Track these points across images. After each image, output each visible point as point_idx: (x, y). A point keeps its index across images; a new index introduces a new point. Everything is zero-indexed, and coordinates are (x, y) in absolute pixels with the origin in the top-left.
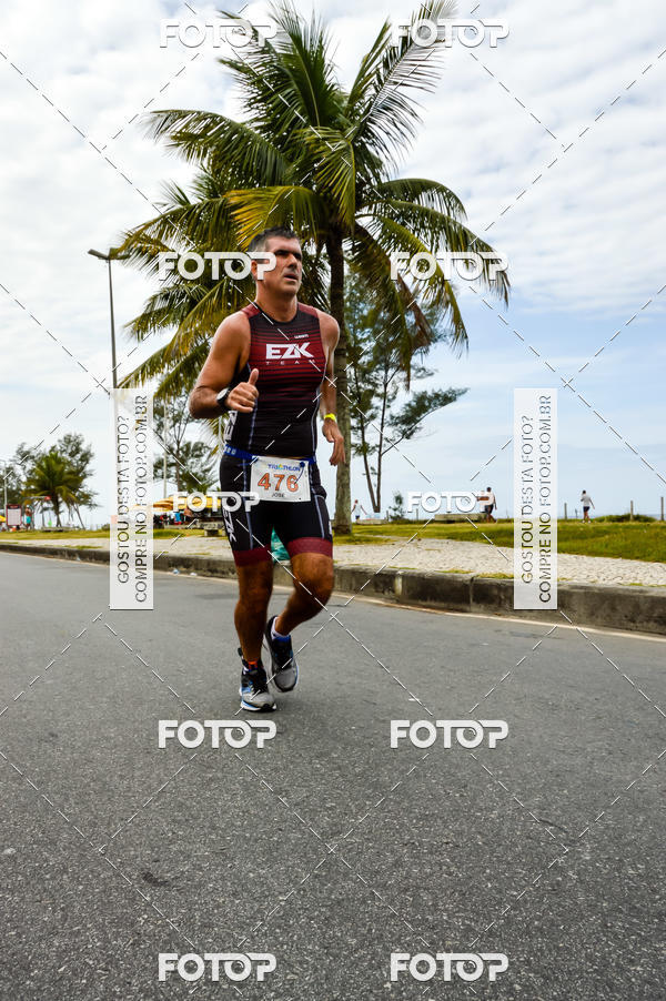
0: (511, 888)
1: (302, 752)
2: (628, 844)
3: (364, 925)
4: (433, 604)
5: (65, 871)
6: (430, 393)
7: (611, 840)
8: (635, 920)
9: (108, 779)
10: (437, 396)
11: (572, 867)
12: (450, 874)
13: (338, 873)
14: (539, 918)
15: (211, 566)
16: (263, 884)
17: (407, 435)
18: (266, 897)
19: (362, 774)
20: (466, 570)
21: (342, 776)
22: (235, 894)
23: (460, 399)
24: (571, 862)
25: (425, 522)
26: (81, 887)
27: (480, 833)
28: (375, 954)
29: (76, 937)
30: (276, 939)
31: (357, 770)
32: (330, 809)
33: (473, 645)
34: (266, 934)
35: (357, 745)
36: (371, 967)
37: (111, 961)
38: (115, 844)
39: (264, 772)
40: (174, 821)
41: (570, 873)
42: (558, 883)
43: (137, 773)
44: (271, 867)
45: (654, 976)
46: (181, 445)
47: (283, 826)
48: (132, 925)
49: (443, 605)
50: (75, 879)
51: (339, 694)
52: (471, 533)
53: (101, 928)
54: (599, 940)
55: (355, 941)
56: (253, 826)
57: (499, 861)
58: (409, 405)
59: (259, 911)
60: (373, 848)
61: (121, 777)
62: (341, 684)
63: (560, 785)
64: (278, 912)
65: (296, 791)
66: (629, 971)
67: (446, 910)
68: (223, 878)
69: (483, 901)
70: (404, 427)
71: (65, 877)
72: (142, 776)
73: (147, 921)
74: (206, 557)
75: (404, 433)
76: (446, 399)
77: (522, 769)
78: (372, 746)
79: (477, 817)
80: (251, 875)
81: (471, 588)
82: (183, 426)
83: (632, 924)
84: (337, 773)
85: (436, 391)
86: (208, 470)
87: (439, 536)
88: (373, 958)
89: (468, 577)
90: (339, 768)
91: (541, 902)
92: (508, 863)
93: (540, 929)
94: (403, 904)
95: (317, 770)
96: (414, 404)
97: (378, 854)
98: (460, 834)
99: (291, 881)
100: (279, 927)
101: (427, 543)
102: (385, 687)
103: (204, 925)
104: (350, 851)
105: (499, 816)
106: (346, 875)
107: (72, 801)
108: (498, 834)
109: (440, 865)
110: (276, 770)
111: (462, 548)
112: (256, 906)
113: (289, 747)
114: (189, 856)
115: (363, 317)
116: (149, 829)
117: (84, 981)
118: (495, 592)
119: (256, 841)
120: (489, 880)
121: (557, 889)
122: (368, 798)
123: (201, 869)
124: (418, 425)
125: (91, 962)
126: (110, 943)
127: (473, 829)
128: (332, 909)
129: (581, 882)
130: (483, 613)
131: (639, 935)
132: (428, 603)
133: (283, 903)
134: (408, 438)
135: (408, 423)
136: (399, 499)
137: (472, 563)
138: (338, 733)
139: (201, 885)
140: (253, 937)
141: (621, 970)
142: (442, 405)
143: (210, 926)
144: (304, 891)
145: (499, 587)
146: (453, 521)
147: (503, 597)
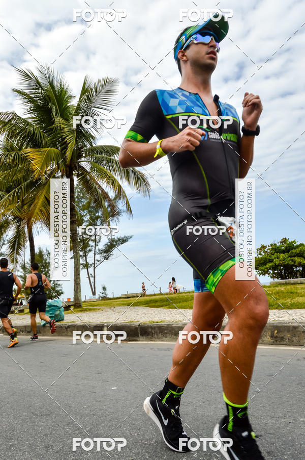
6: (116, 239)
10: (119, 239)
17: (106, 258)
20: (136, 320)
21: (80, 433)
23: (130, 240)
25: (117, 298)
27: (147, 452)
33: (141, 357)
39: (40, 437)
51: (78, 390)
52: (138, 302)
58: (107, 244)
62: (78, 385)
65: (57, 445)
70: (105, 254)
75: (105, 257)
76: (123, 241)
78: (94, 415)
79: (146, 444)
81: (139, 329)
85: (119, 237)
87: (123, 305)
89: (137, 324)
90: (78, 429)
95: (67, 432)
96: (109, 244)
98: (137, 454)
101: (118, 309)
102: (100, 383)
105: (156, 442)
110: (46, 435)
111: (134, 310)
113: (53, 422)
115: (83, 206)
118: (150, 330)
124: (111, 253)
127: (144, 450)
130: (145, 341)
134: (107, 259)
135: (107, 253)
136: (104, 288)
137: (139, 317)
138: (77, 411)
142: (122, 243)
145: (151, 327)
146: (130, 297)
147: (153, 332)
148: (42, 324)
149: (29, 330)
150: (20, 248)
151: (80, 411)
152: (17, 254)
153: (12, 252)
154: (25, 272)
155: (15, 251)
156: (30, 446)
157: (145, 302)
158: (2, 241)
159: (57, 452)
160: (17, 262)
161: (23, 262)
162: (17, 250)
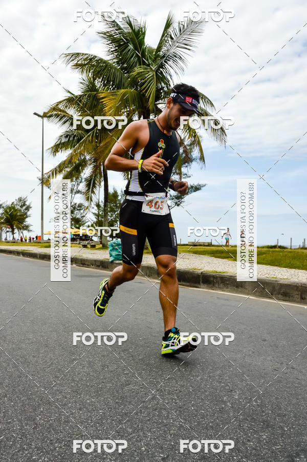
0: (201, 409)
1: (116, 349)
2: (255, 392)
3: (136, 424)
4: (184, 283)
5: (6, 396)
7: (248, 390)
8: (253, 424)
9: (27, 357)
10: (192, 187)
11: (229, 401)
12: (176, 403)
13: (127, 402)
14: (212, 422)
15: (83, 262)
16: (93, 405)
18: (94, 410)
19: (142, 359)
20: (199, 268)
21: (133, 360)
22: (80, 409)
24: (229, 399)
25: (184, 245)
26: (12, 403)
27: (191, 386)
28: (139, 436)
29: (9, 424)
30: (97, 428)
31: (140, 357)
32: (126, 374)
33: (199, 303)
34: (92, 426)
35: (142, 346)
36: (137, 441)
37: (24, 435)
38: (29, 385)
39: (98, 357)
40: (56, 377)
41: (228, 404)
42: (222, 408)
43: (41, 355)
44: (97, 398)
45: (257, 447)
46: (72, 204)
47: (104, 381)
48: (34, 420)
49: (188, 284)
50: (10, 400)
51: (136, 324)
52: (204, 251)
53: (20, 421)
54: (236, 432)
55: (131, 430)
56: (91, 380)
57: (198, 398)
59: (90, 416)
60: (144, 391)
61: (34, 357)
62: (137, 319)
63: (229, 366)
64: (99, 417)
66: (247, 444)
67: (173, 418)
68: (76, 402)
69: (189, 415)
71: (6, 399)
72: (43, 356)
73: (40, 419)
74: (81, 258)
75: (176, 203)
76: (196, 189)
77: (214, 359)
79: (192, 379)
80: (88, 401)
81: (201, 277)
82: (73, 195)
83: (251, 425)
84: (131, 358)
85: (192, 185)
86: (84, 216)
87: (189, 252)
88: (138, 437)
89: (200, 272)
90: (132, 356)
91: (214, 415)
92: (202, 399)
93: (212, 427)
94: (154, 416)
97: (146, 394)
98: (183, 386)
99: (105, 404)
100: (98, 424)
102: (157, 321)
103: (66, 422)
104: (133, 392)
105: (201, 379)
106: (130, 402)
107: (11, 366)
108: (199, 387)
109: (172, 399)
110: (103, 356)
111: (199, 258)
112: (89, 414)
114: (61, 392)
116: (44, 380)
117: (11, 443)
118: (212, 279)
119: (92, 387)
120: (192, 406)
121: (221, 411)
122: (144, 370)
123: (66, 398)
124: (183, 200)
125: (15, 435)
126: (24, 427)
127: (189, 384)
128: (122, 417)
129: (232, 407)
130: (207, 289)
131: (254, 430)
132: (181, 283)
133: (101, 413)
134: (178, 205)
135: (178, 199)
137: (203, 265)
138: (133, 341)
139: (65, 405)
140: (86, 427)
141: (244, 444)
142: (194, 191)
143: (68, 422)
144: (111, 409)
145: (214, 277)
146: (196, 246)
147: (215, 282)
148: (110, 260)
149: (99, 264)
150: (95, 187)
151: (135, 341)
152: (92, 192)
153: (87, 190)
154: (99, 210)
155: (90, 190)
156: (89, 363)
157: (211, 251)
158: (80, 179)
159: (112, 372)
160: (91, 200)
161: (97, 201)
162: (93, 189)
